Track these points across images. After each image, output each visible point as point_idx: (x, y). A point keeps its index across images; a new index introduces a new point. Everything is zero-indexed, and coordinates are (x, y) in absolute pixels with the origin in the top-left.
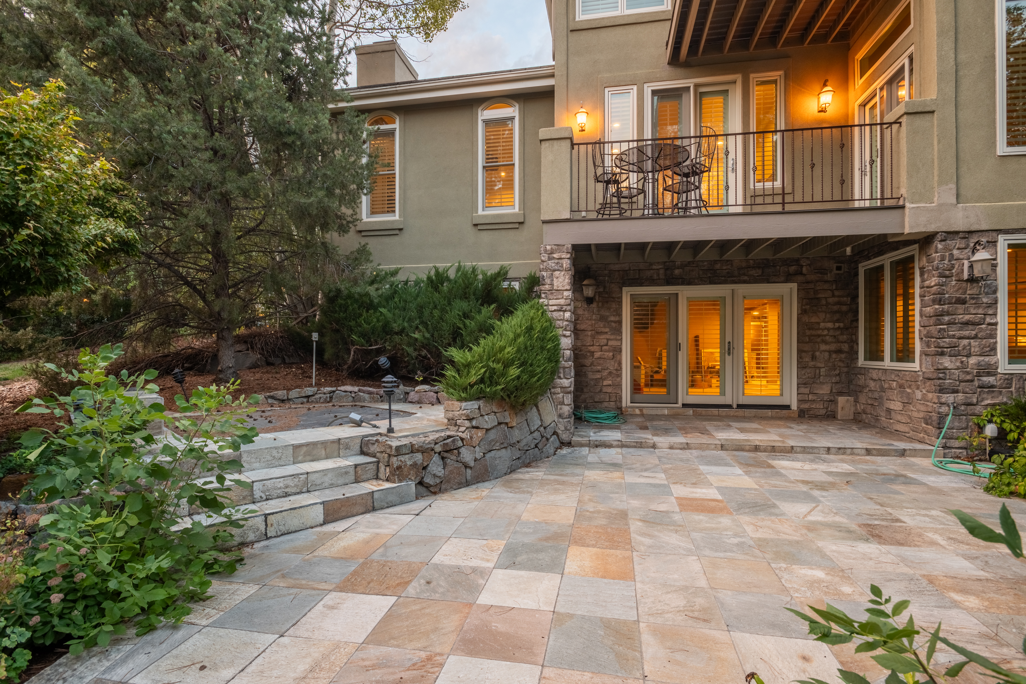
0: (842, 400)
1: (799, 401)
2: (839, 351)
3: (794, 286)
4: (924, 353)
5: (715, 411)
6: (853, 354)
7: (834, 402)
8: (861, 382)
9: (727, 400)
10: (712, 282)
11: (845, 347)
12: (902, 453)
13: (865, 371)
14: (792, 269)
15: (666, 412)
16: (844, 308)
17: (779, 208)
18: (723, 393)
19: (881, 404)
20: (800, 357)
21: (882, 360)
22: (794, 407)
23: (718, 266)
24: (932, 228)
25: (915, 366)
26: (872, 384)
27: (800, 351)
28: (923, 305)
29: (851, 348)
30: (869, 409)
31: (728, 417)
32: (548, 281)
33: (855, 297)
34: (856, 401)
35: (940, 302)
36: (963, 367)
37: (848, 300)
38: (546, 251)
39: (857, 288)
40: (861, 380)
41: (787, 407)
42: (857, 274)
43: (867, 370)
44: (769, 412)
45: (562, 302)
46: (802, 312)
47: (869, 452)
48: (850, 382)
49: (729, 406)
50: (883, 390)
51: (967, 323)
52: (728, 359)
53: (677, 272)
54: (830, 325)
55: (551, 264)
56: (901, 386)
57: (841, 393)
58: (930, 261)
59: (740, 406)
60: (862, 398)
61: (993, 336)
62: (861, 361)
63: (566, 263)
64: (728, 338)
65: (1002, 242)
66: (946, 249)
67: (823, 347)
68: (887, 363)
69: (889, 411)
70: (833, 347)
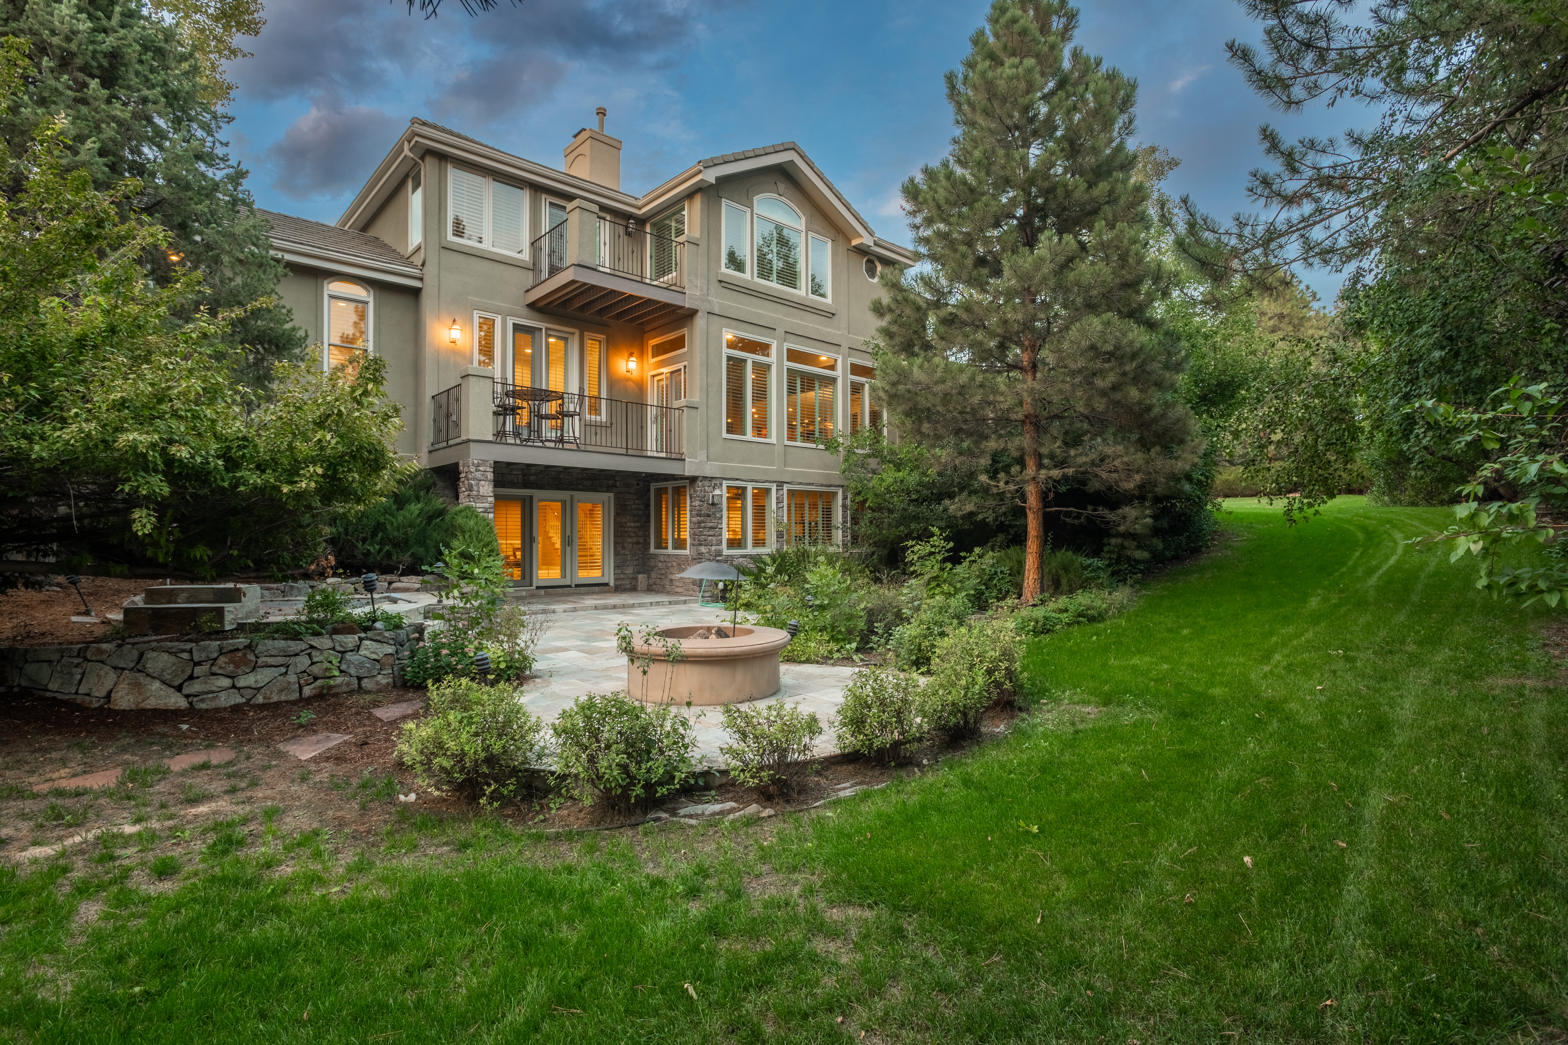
0: (640, 576)
1: (615, 579)
2: (638, 543)
3: (612, 495)
4: (692, 545)
5: (560, 590)
6: (647, 545)
7: (635, 579)
8: (652, 564)
9: (567, 582)
10: (558, 488)
11: (641, 540)
12: (685, 602)
13: (655, 556)
14: (611, 482)
15: (524, 594)
16: (641, 513)
17: (624, 451)
18: (564, 576)
19: (666, 577)
20: (615, 547)
21: (666, 548)
22: (612, 584)
23: (562, 476)
24: (697, 474)
25: (687, 552)
26: (660, 565)
27: (615, 543)
28: (691, 516)
29: (645, 540)
30: (658, 581)
31: (569, 594)
32: (475, 488)
33: (648, 506)
34: (649, 577)
35: (699, 515)
36: (709, 552)
37: (642, 507)
38: (473, 464)
39: (649, 500)
40: (652, 563)
41: (607, 584)
42: (649, 490)
43: (656, 555)
44: (596, 589)
45: (487, 505)
46: (617, 515)
47: (670, 603)
48: (644, 564)
49: (569, 586)
50: (667, 568)
51: (711, 528)
52: (568, 549)
53: (532, 478)
54: (632, 524)
55: (478, 474)
56: (679, 565)
57: (639, 573)
58: (695, 491)
59: (577, 586)
60: (653, 575)
61: (721, 535)
62: (652, 550)
63: (490, 476)
64: (568, 533)
65: (725, 484)
66: (703, 486)
67: (629, 540)
68: (670, 551)
69: (671, 580)
70: (634, 540)
